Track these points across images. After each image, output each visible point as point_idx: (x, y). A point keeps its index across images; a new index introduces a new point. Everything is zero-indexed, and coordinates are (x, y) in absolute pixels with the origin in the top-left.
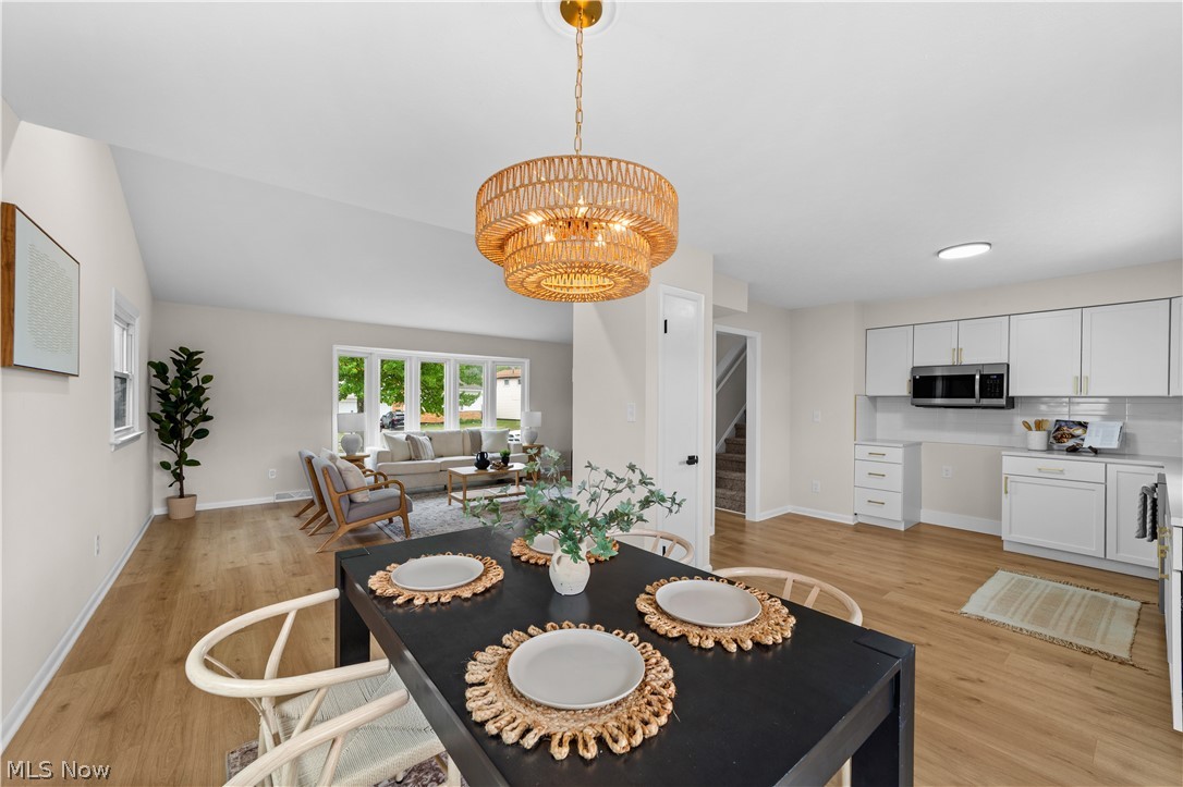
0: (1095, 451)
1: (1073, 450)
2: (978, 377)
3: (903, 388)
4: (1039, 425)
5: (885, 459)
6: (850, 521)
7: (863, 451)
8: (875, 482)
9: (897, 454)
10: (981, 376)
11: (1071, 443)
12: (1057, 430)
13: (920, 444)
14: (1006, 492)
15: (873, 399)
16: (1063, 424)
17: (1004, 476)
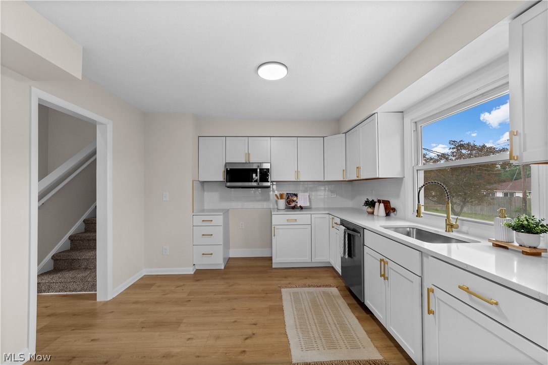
0: (301, 208)
1: (294, 208)
2: (258, 170)
3: (220, 176)
4: (281, 196)
5: (212, 224)
6: (190, 271)
7: (198, 220)
8: (207, 240)
9: (219, 219)
10: (260, 169)
11: (293, 205)
12: (288, 198)
13: (228, 210)
14: (274, 236)
15: (203, 183)
16: (289, 195)
17: (273, 226)
